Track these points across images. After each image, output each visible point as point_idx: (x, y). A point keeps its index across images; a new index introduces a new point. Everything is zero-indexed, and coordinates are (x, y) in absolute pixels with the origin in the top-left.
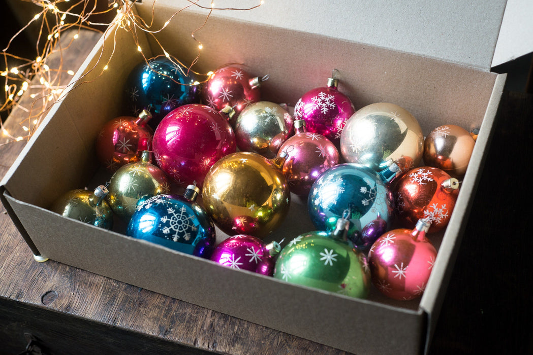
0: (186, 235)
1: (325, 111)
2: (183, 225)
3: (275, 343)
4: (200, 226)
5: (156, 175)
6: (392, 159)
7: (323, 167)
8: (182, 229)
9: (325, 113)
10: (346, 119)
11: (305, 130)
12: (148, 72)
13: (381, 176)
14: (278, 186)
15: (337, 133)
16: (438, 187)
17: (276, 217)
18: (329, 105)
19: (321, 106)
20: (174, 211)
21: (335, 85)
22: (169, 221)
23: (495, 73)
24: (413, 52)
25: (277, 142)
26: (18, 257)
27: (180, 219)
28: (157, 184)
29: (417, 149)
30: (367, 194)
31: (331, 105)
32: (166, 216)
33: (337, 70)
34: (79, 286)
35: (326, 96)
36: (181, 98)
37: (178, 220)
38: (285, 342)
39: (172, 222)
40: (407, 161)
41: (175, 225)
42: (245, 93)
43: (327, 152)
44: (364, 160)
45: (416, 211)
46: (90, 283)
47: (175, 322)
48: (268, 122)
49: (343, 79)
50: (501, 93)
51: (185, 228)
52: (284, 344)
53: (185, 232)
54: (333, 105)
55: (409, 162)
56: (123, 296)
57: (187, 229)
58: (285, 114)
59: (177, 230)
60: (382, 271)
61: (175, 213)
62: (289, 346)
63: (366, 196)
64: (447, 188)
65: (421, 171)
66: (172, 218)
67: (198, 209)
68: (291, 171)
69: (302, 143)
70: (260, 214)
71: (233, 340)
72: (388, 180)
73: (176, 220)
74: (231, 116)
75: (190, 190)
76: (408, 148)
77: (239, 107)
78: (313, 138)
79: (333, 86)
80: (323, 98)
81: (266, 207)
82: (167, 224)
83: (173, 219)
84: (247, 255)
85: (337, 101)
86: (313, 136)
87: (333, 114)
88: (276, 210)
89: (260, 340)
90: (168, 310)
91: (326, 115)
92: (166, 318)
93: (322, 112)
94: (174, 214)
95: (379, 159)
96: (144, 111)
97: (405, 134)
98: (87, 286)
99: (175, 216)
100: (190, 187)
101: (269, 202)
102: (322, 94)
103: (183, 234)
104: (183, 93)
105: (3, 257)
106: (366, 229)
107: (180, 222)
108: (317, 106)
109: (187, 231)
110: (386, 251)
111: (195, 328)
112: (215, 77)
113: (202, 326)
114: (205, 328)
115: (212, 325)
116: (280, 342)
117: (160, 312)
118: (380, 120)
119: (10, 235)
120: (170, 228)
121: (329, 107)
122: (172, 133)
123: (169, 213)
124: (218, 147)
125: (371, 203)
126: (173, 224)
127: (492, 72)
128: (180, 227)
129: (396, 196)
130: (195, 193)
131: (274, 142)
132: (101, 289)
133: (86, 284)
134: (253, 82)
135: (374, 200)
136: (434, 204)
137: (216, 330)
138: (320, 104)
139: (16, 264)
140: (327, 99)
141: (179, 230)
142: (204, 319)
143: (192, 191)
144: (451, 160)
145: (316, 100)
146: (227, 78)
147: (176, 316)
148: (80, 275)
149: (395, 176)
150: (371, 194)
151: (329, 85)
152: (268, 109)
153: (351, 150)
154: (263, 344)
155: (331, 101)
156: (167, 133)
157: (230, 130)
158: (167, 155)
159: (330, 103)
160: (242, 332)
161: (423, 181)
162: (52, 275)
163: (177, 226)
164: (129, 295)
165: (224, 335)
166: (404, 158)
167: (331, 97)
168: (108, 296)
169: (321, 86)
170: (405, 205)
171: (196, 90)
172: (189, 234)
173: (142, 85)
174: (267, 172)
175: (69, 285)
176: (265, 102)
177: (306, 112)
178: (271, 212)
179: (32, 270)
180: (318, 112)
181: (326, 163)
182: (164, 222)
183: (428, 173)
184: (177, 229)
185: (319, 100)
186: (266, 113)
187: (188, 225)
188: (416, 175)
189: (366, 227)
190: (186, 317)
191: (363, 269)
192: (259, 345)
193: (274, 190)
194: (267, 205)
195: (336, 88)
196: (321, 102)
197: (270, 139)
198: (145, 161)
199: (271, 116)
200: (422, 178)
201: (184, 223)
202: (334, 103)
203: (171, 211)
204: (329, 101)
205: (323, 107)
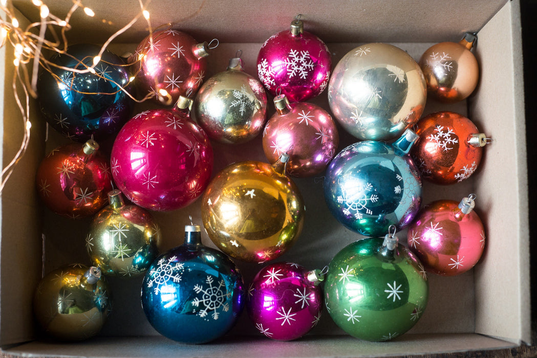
0: (225, 307)
1: (304, 75)
2: (218, 299)
8: (219, 304)
9: (305, 78)
15: (321, 91)
18: (307, 67)
19: (298, 70)
20: (202, 287)
22: (203, 302)
27: (213, 294)
31: (309, 66)
32: (197, 298)
35: (299, 55)
37: (211, 296)
39: (206, 302)
41: (210, 304)
48: (244, 111)
49: (306, 19)
51: (221, 301)
53: (223, 305)
54: (311, 65)
57: (223, 300)
61: (204, 289)
65: (440, 130)
66: (203, 297)
69: (291, 126)
72: (407, 151)
73: (209, 297)
78: (306, 120)
80: (297, 59)
82: (202, 306)
83: (205, 298)
84: (296, 302)
85: (313, 57)
86: (305, 117)
91: (306, 80)
93: (301, 78)
94: (203, 291)
99: (206, 293)
102: (293, 53)
103: (221, 308)
107: (214, 298)
108: (293, 72)
109: (224, 302)
112: (147, 59)
120: (206, 309)
121: (307, 69)
123: (198, 292)
126: (207, 304)
128: (216, 302)
131: (252, 125)
134: (199, 51)
136: (464, 167)
138: (296, 68)
140: (302, 60)
141: (217, 306)
144: (456, 89)
145: (289, 63)
146: (162, 55)
149: (413, 144)
151: (294, 35)
152: (237, 94)
159: (307, 63)
161: (448, 145)
163: (212, 303)
167: (305, 53)
172: (227, 304)
180: (296, 79)
182: (198, 306)
183: (449, 132)
184: (213, 306)
185: (294, 64)
186: (237, 99)
187: (222, 296)
188: (437, 138)
196: (296, 66)
197: (247, 123)
198: (117, 208)
199: (244, 102)
200: (445, 141)
201: (218, 295)
202: (312, 62)
203: (199, 288)
204: (305, 61)
205: (301, 72)
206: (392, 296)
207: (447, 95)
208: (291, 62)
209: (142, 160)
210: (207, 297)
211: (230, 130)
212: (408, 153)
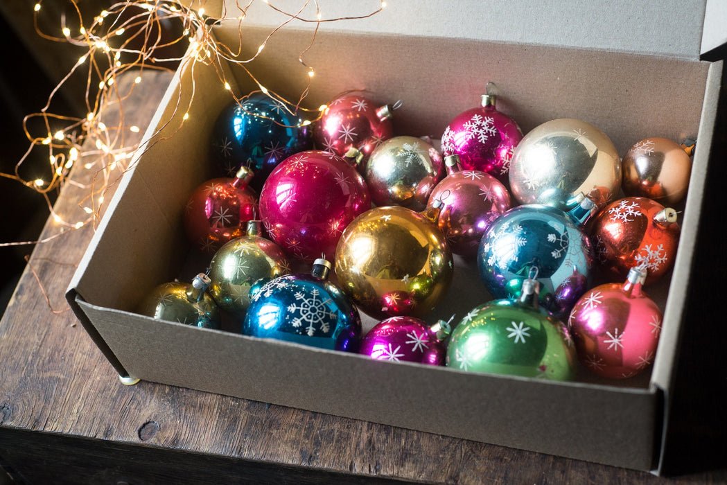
0: (324, 325)
1: (483, 139)
2: (318, 313)
3: (458, 456)
4: (339, 311)
5: (269, 251)
6: (582, 193)
7: (491, 214)
8: (317, 319)
9: (484, 142)
10: (512, 147)
11: (460, 169)
12: (240, 116)
13: (571, 216)
14: (435, 246)
15: (503, 167)
16: (650, 223)
17: (438, 289)
18: (489, 131)
19: (478, 133)
20: (304, 295)
21: (493, 104)
22: (299, 310)
23: (707, 62)
24: (593, 46)
25: (425, 189)
26: (99, 381)
27: (313, 306)
28: (272, 263)
29: (614, 175)
30: (557, 242)
31: (491, 130)
32: (294, 304)
33: (493, 83)
34: (186, 410)
35: (483, 120)
36: (289, 145)
37: (311, 307)
38: (470, 452)
39: (303, 310)
40: (602, 193)
41: (307, 314)
42: (373, 128)
43: (493, 194)
44: (546, 199)
45: (623, 258)
46: (200, 404)
47: (320, 443)
48: (410, 163)
49: (501, 95)
50: (719, 87)
51: (321, 316)
52: (470, 456)
53: (322, 322)
54: (493, 131)
55: (605, 194)
56: (246, 418)
57: (323, 317)
58: (430, 150)
59: (311, 321)
60: (590, 343)
61: (306, 298)
62: (477, 456)
63: (556, 245)
64: (662, 222)
65: (623, 204)
66: (302, 305)
67: (334, 290)
68: (449, 225)
69: (459, 186)
70: (417, 286)
71: (402, 459)
73: (308, 307)
74: (358, 160)
75: (318, 265)
76: (602, 175)
77: (367, 148)
78: (473, 178)
79: (489, 105)
80: (479, 123)
81: (423, 277)
82: (297, 314)
83: (304, 306)
84: (407, 342)
85: (498, 124)
86: (473, 175)
87: (495, 142)
88: (437, 279)
89: (437, 454)
90: (309, 428)
91: (485, 144)
92: (308, 439)
93: (480, 141)
94: (304, 299)
95: (565, 194)
96: (242, 168)
97: (595, 156)
98: (197, 409)
99: (306, 301)
100: (318, 261)
101: (426, 269)
102: (476, 118)
103: (320, 324)
104: (290, 138)
105: (79, 384)
106: (561, 289)
107: (313, 310)
108: (472, 134)
109: (325, 321)
110: (592, 316)
111: (348, 448)
112: (329, 112)
113: (358, 445)
114: (362, 446)
115: (370, 441)
116: (465, 454)
117: (298, 433)
118: (559, 143)
119: (84, 354)
120: (301, 319)
121: (488, 134)
122: (284, 193)
123: (298, 299)
124: (348, 205)
125: (563, 254)
126: (304, 314)
127: (702, 61)
128: (315, 316)
129: (594, 240)
130: (326, 269)
131: (419, 189)
132: (215, 411)
133: (195, 407)
134: (382, 112)
135: (567, 249)
136: (647, 246)
137: (376, 446)
138: (476, 131)
139: (97, 392)
140: (484, 123)
141: (314, 320)
142: (358, 435)
143: (322, 267)
144: (660, 185)
145: (470, 126)
146: (345, 112)
147: (321, 436)
148: (185, 396)
149: (590, 215)
150: (563, 243)
151: (484, 104)
152: (407, 146)
153: (526, 188)
154: (442, 458)
155: (490, 126)
156: (277, 193)
157: (360, 179)
158: (281, 223)
159: (489, 128)
160: (412, 446)
161: (629, 217)
162: (148, 400)
163: (310, 315)
164: (254, 415)
165: (389, 453)
167: (490, 119)
168: (226, 419)
169: (472, 107)
170: (608, 251)
171: (307, 132)
172: (327, 323)
173: (235, 135)
174: (418, 229)
175: (172, 411)
176: (402, 137)
177: (457, 144)
178: (431, 282)
179: (120, 397)
180: (474, 142)
181: (494, 208)
182: (293, 312)
183: (633, 205)
184: (310, 319)
185: (474, 126)
186: (406, 151)
187: (324, 312)
188: (618, 210)
189: (560, 287)
190: (334, 435)
191: (566, 343)
192: (437, 460)
193: (432, 252)
194: (425, 273)
195: (494, 107)
196: (476, 128)
198: (252, 234)
199: (412, 155)
200: (626, 213)
201: (319, 309)
202: (495, 128)
203: (300, 296)
204: (487, 126)
205: (480, 135)
206: (515, 337)
207: (650, 190)
208: (471, 124)
209: (288, 192)
210: (306, 306)
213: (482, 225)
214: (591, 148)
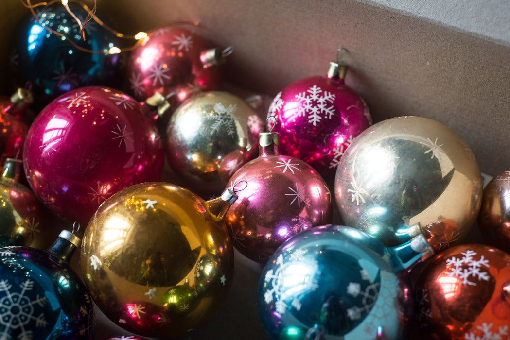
0: (24, 333)
1: (315, 120)
2: (21, 316)
4: (62, 311)
5: (20, 204)
6: (419, 224)
7: (297, 222)
8: (17, 323)
9: (314, 124)
10: (351, 137)
11: (276, 151)
12: (41, 25)
13: (393, 256)
14: (208, 250)
15: (334, 160)
16: (496, 294)
18: (324, 111)
19: (310, 111)
20: (10, 287)
21: (341, 76)
24: (479, 32)
27: (17, 304)
30: (360, 297)
31: (327, 111)
33: (347, 51)
35: (321, 95)
36: (91, 72)
37: (13, 305)
41: (5, 315)
42: (195, 72)
43: (307, 193)
48: (216, 131)
49: (355, 66)
51: (23, 321)
53: (23, 329)
54: (330, 112)
57: (27, 322)
58: (250, 118)
59: (8, 325)
61: (11, 291)
63: (356, 301)
65: (469, 255)
66: (2, 300)
67: (64, 281)
68: (242, 223)
69: (268, 175)
70: (173, 299)
72: (406, 265)
73: (9, 305)
74: (162, 111)
75: (64, 240)
77: (182, 95)
78: (286, 169)
79: (336, 76)
80: (315, 97)
81: (186, 288)
83: (4, 303)
85: (338, 105)
86: (286, 165)
87: (329, 126)
88: (202, 295)
91: (316, 127)
93: (310, 122)
94: (8, 293)
96: (20, 90)
97: (449, 178)
99: (10, 296)
100: (64, 234)
101: (190, 279)
102: (314, 90)
104: (94, 63)
108: (303, 110)
109: (27, 328)
112: (148, 44)
118: (405, 150)
121: (322, 114)
124: (129, 164)
125: (364, 315)
128: (15, 319)
130: (72, 245)
131: (225, 163)
134: (208, 56)
135: (371, 309)
136: (485, 325)
138: (308, 107)
140: (321, 100)
141: (13, 324)
143: (66, 242)
145: (303, 99)
146: (168, 46)
149: (420, 259)
150: (368, 299)
151: (331, 74)
152: (220, 108)
153: (351, 198)
158: (40, 171)
159: (326, 107)
161: (470, 278)
163: (9, 316)
166: (442, 224)
167: (330, 96)
169: (312, 74)
171: (118, 60)
172: (30, 332)
173: (27, 46)
176: (221, 93)
177: (286, 115)
178: (193, 296)
180: (303, 121)
181: (304, 214)
183: (482, 261)
184: (7, 321)
185: (308, 100)
186: (216, 114)
188: (459, 263)
193: (202, 259)
194: (187, 285)
195: (342, 81)
196: (310, 104)
197: (219, 157)
198: (6, 176)
199: (222, 120)
200: (469, 271)
201: (24, 311)
202: (333, 109)
203: (5, 286)
204: (324, 103)
205: (313, 114)
208: (306, 97)
209: (61, 131)
210: (7, 302)
211: (194, 157)
212: (409, 268)
213: (283, 232)
214: (446, 165)
